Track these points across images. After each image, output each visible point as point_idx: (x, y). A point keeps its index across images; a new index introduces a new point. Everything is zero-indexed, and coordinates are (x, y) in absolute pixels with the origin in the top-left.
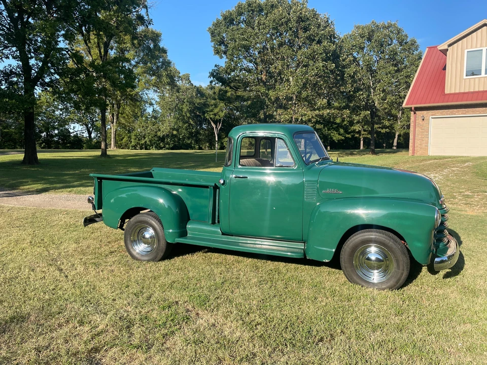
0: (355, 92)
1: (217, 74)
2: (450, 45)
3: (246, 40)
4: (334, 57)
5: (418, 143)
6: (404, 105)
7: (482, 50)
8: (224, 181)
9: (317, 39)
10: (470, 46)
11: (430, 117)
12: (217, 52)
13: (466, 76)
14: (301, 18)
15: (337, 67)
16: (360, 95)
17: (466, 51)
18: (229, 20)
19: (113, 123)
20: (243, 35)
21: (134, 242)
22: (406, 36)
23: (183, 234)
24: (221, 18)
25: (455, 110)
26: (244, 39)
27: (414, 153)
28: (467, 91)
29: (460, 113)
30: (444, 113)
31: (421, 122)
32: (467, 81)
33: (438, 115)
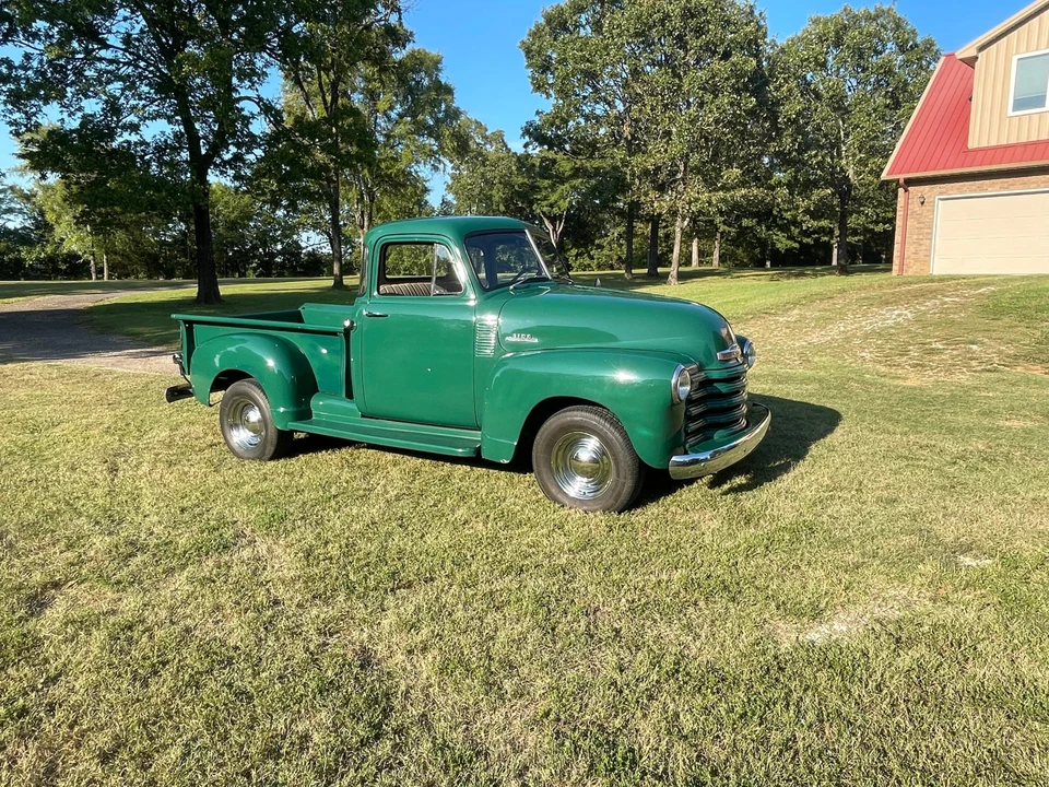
0: (800, 152)
1: (536, 129)
2: (982, 48)
3: (588, 61)
4: (757, 83)
5: (910, 249)
6: (884, 176)
8: (352, 323)
9: (721, 50)
10: (1023, 47)
11: (937, 197)
12: (539, 87)
13: (1014, 110)
14: (689, 10)
15: (760, 104)
16: (810, 157)
17: (1016, 58)
18: (558, 24)
19: (362, 227)
20: (581, 51)
21: (234, 426)
22: (913, 32)
23: (304, 414)
24: (542, 21)
25: (987, 182)
26: (585, 58)
27: (901, 269)
28: (1013, 141)
29: (997, 187)
30: (965, 189)
31: (918, 209)
32: (1015, 121)
33: (952, 192)
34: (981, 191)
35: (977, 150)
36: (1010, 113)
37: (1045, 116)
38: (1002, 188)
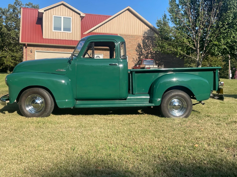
6: (20, 42)
7: (61, 17)
10: (55, 14)
11: (36, 51)
17: (53, 16)
25: (49, 48)
28: (54, 38)
29: (52, 50)
30: (43, 49)
31: (30, 54)
32: (54, 33)
33: (40, 50)
34: (48, 51)
35: (46, 39)
36: (53, 31)
37: (62, 33)
38: (53, 51)
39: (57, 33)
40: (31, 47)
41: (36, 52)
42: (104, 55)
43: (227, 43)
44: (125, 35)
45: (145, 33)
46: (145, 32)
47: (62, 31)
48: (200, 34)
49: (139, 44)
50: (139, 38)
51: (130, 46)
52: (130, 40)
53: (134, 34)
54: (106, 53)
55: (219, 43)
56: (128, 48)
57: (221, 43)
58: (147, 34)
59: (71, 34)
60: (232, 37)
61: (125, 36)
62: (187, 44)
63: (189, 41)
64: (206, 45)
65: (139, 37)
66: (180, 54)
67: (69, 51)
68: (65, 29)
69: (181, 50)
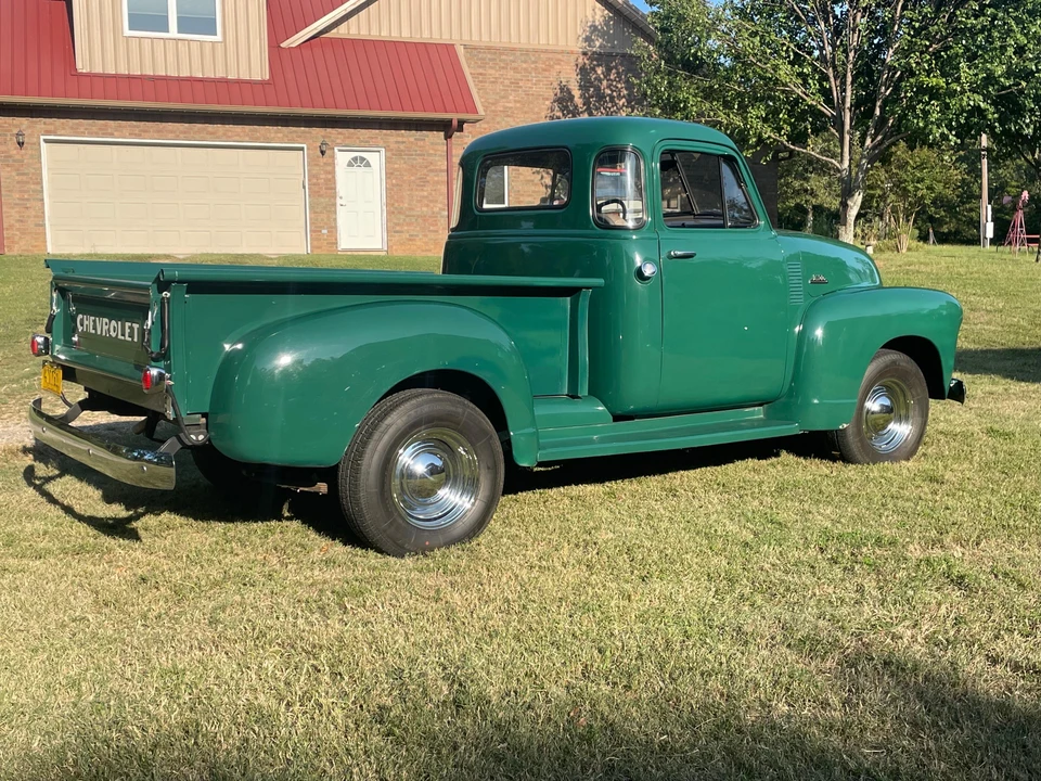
5: (11, 214)
11: (42, 137)
13: (131, 29)
25: (111, 122)
27: (3, 246)
28: (135, 71)
29: (125, 131)
30: (82, 129)
31: (15, 152)
32: (134, 44)
33: (63, 132)
34: (104, 135)
35: (90, 76)
36: (128, 32)
37: (171, 44)
38: (132, 135)
39: (147, 44)
40: (18, 120)
41: (46, 141)
42: (389, 154)
43: (990, 79)
44: (489, 48)
45: (592, 33)
46: (590, 27)
47: (173, 31)
48: (856, 35)
49: (562, 89)
50: (558, 62)
51: (518, 105)
52: (519, 76)
53: (534, 44)
54: (400, 139)
55: (947, 84)
56: (508, 116)
57: (958, 80)
58: (602, 37)
59: (220, 48)
60: (1010, 51)
61: (489, 56)
62: (792, 92)
63: (800, 75)
64: (886, 90)
65: (560, 56)
66: (760, 140)
67: (212, 133)
68: (184, 26)
69: (765, 120)
